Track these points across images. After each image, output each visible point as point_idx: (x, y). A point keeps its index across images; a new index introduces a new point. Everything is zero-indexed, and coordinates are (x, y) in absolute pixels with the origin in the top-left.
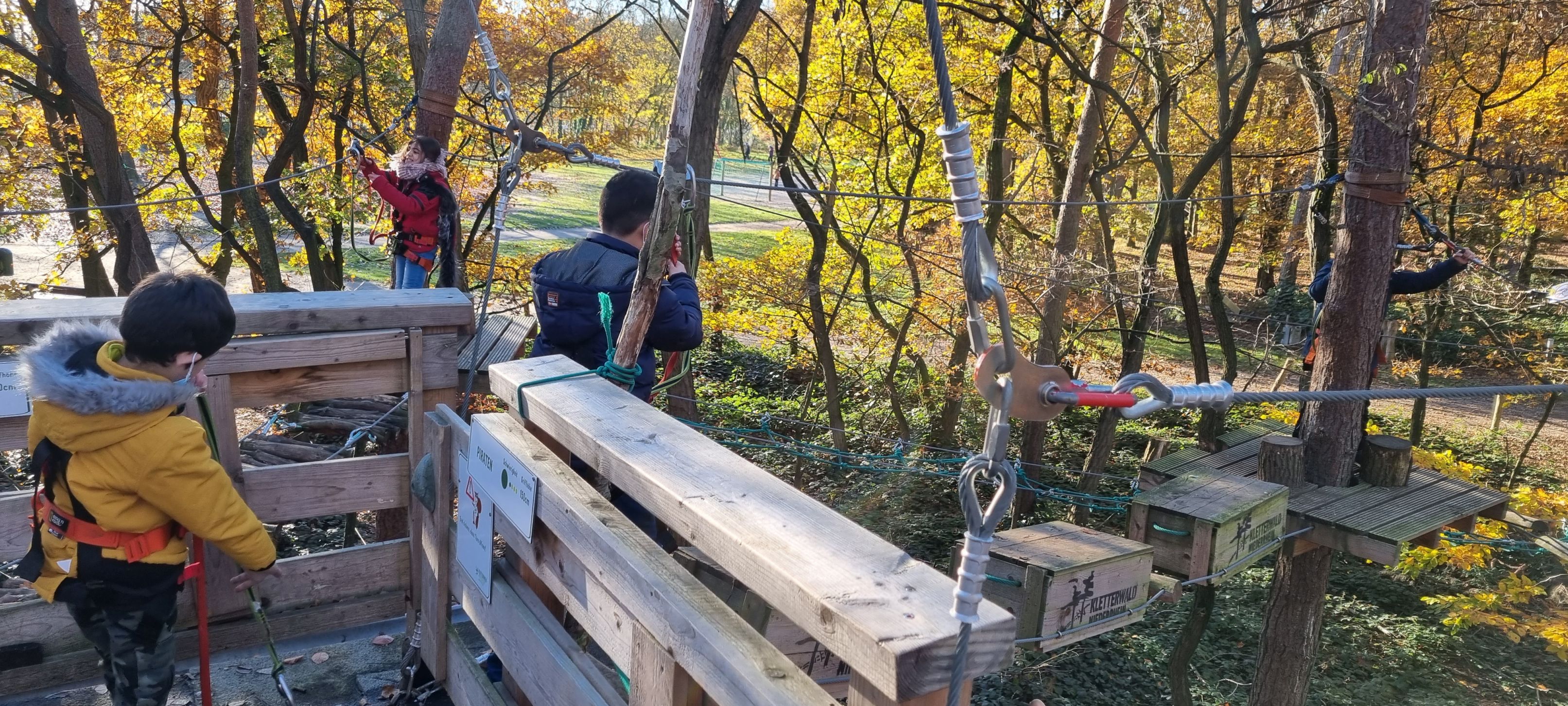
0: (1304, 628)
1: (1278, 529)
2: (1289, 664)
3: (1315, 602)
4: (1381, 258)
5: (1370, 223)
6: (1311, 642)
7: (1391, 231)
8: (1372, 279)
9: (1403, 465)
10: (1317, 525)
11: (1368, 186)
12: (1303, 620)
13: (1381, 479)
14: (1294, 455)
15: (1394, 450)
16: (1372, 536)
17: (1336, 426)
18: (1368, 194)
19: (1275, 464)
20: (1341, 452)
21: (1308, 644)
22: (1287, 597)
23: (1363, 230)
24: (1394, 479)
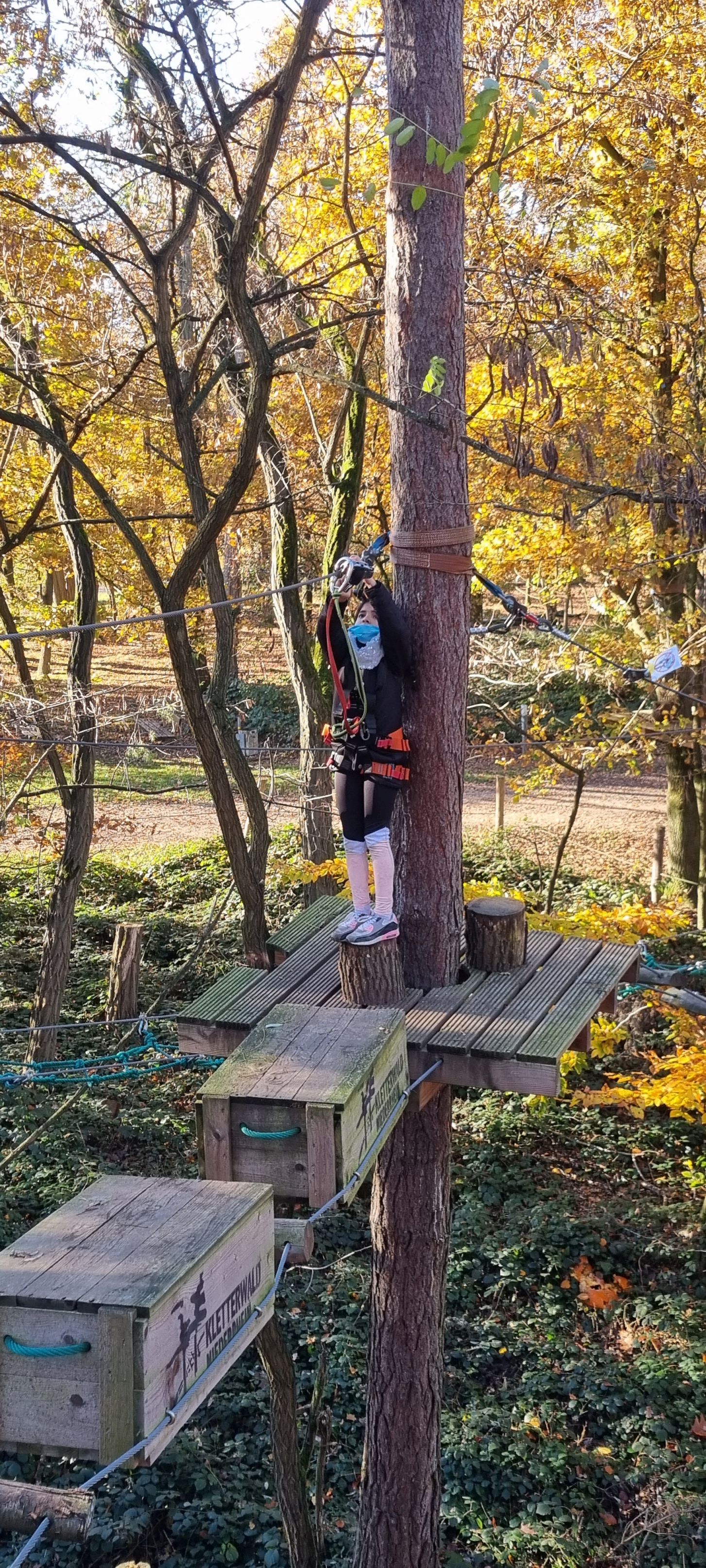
0: (432, 1200)
1: (402, 1079)
2: (419, 1256)
3: (440, 1159)
4: (456, 651)
5: (436, 603)
6: (443, 1216)
7: (462, 611)
8: (449, 683)
9: (519, 936)
10: (446, 1057)
11: (426, 550)
12: (429, 1187)
13: (496, 961)
14: (389, 955)
15: (505, 917)
16: (521, 1058)
17: (435, 899)
18: (427, 561)
19: (366, 973)
20: (445, 935)
21: (440, 1219)
22: (403, 1162)
23: (427, 614)
24: (511, 958)
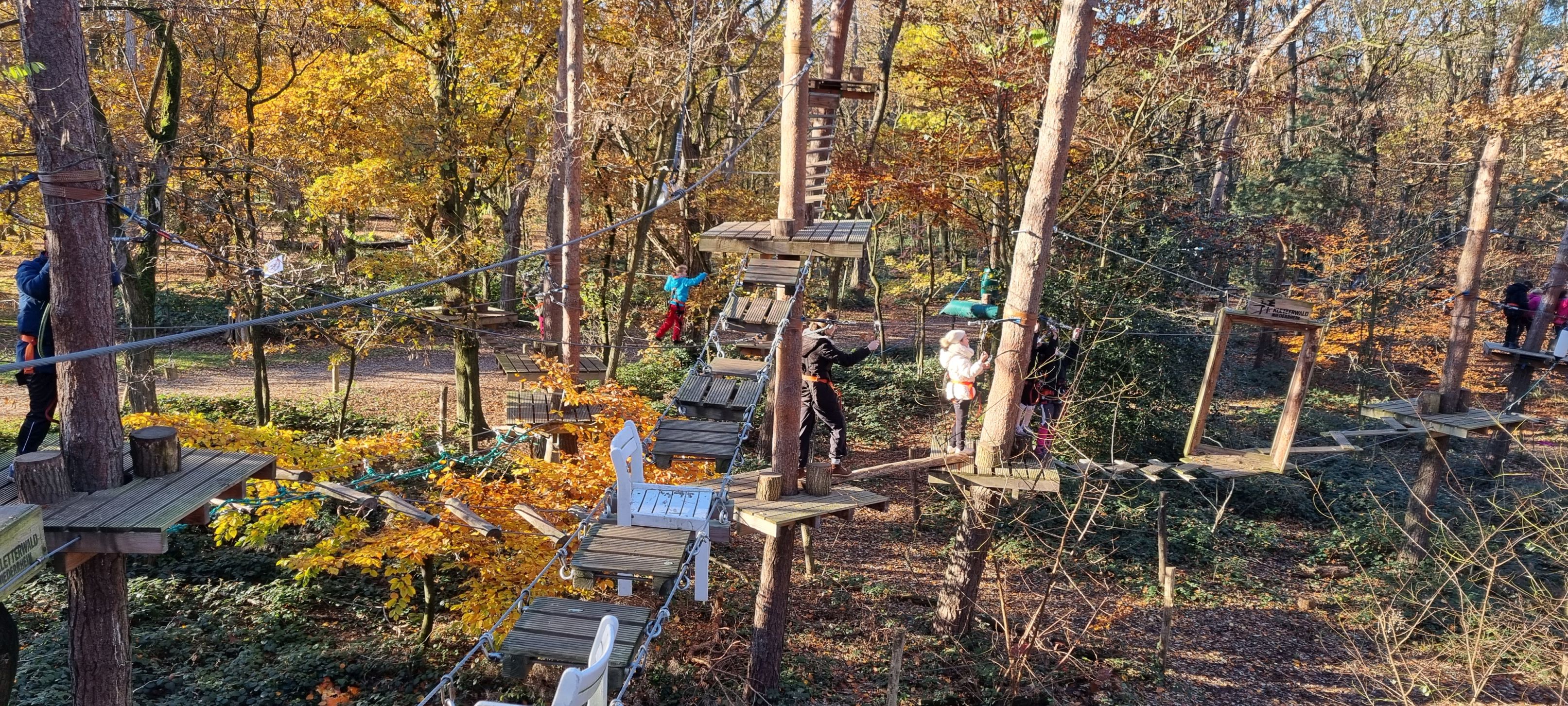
0: (111, 638)
1: (36, 552)
2: (104, 678)
3: (116, 608)
4: (95, 256)
5: (74, 222)
6: (123, 648)
7: (98, 228)
8: (91, 278)
9: (171, 452)
10: (83, 534)
11: (62, 184)
12: (108, 629)
13: (153, 470)
14: (52, 469)
15: (158, 439)
16: (137, 530)
17: (93, 429)
18: (64, 192)
19: (34, 483)
20: (104, 453)
21: (119, 651)
22: (85, 614)
23: (68, 229)
24: (166, 468)
